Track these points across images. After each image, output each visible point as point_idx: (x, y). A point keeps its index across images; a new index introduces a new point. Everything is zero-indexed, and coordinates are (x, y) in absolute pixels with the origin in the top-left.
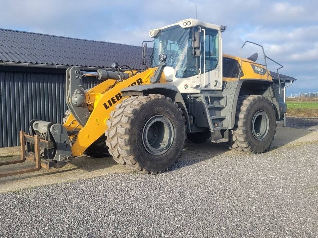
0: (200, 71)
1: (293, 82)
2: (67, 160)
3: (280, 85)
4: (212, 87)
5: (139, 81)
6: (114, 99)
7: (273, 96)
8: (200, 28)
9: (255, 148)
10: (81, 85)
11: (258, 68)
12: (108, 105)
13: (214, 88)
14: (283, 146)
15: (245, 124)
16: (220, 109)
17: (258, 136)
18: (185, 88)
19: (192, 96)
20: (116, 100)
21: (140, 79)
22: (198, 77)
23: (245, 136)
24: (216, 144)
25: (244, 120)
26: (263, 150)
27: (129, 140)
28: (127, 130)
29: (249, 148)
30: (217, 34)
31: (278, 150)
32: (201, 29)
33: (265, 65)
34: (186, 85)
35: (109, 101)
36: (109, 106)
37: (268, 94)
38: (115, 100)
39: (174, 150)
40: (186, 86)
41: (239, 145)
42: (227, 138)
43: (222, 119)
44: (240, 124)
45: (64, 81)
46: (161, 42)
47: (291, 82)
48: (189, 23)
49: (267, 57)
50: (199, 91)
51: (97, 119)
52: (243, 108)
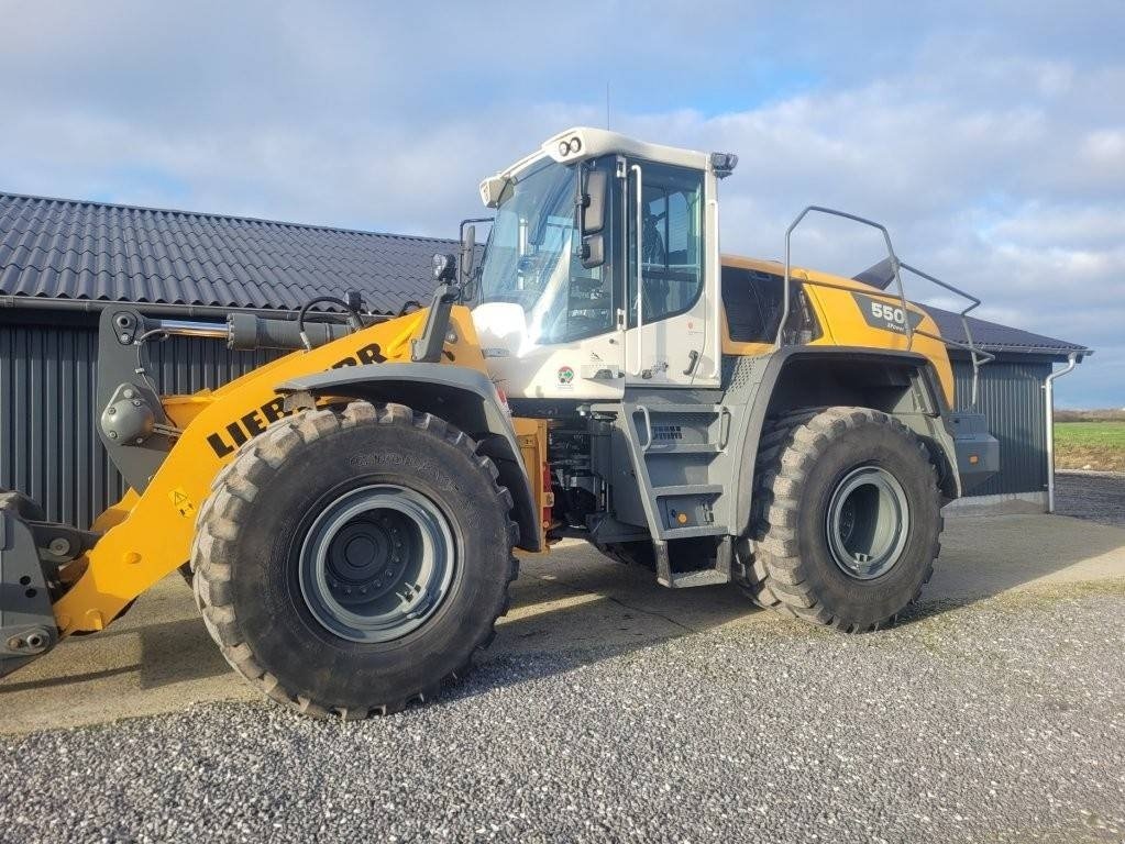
0: (621, 317)
1: (1079, 359)
2: (26, 649)
3: (976, 370)
4: (677, 377)
5: (370, 353)
6: (256, 418)
7: (930, 410)
8: (621, 164)
9: (842, 609)
10: (142, 370)
11: (885, 308)
12: (228, 440)
13: (685, 381)
14: (984, 597)
15: (795, 518)
16: (707, 458)
17: (856, 563)
18: (563, 381)
19: (595, 408)
20: (265, 422)
21: (375, 348)
22: (612, 341)
23: (794, 563)
24: (674, 592)
25: (792, 504)
26: (878, 619)
27: (230, 582)
28: (221, 543)
29: (818, 609)
30: (696, 186)
31: (954, 616)
32: (628, 167)
33: (897, 294)
34: (564, 369)
35: (233, 429)
36: (235, 445)
37: (914, 404)
38: (260, 421)
39: (454, 621)
40: (566, 374)
41: (780, 595)
42: (727, 571)
43: (710, 498)
44: (776, 516)
45: (91, 355)
46: (522, 221)
47: (1072, 362)
48: (574, 145)
49: (902, 265)
50: (618, 393)
51: (177, 495)
52: (791, 459)
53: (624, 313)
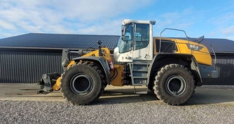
2: (48, 91)
4: (143, 58)
8: (133, 24)
9: (169, 101)
11: (193, 46)
13: (145, 59)
17: (173, 93)
21: (94, 54)
22: (131, 53)
26: (178, 103)
29: (163, 100)
37: (193, 64)
40: (123, 58)
43: (146, 79)
50: (132, 61)
53: (133, 48)
